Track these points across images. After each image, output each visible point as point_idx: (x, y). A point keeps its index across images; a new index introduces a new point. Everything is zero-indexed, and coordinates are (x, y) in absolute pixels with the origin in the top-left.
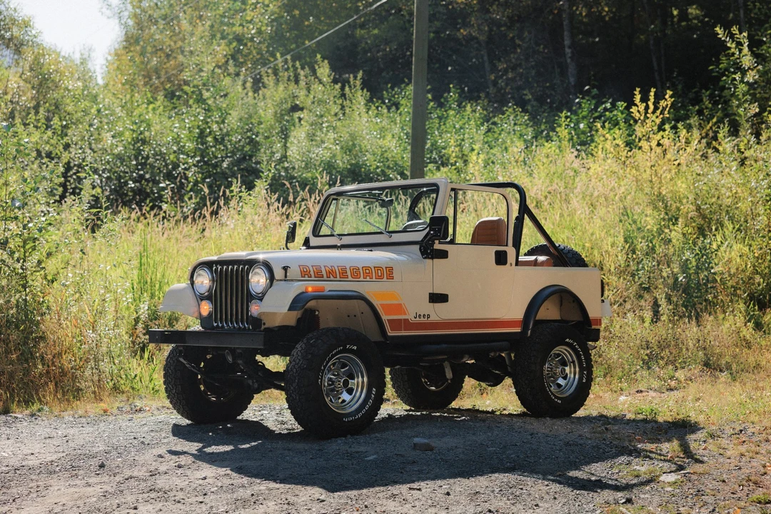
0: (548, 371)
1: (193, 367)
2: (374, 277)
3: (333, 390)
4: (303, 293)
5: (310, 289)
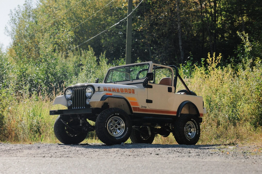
0: (185, 130)
1: (65, 122)
4: (105, 95)
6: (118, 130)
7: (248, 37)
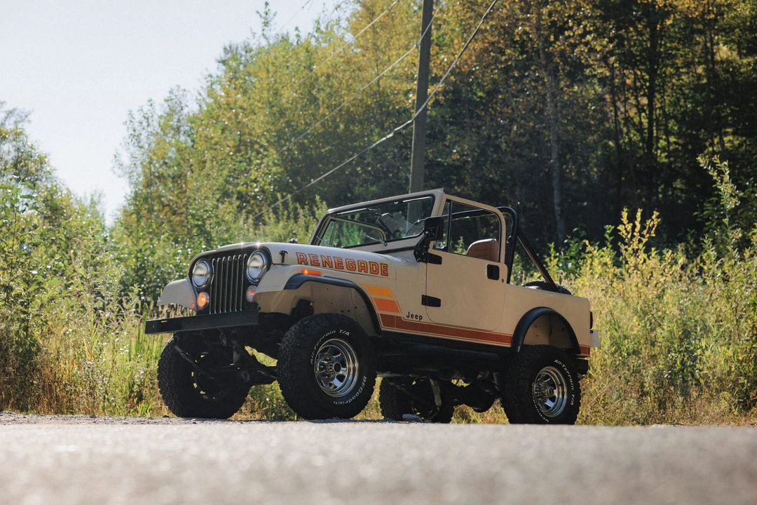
0: (536, 391)
1: (188, 357)
2: (369, 271)
3: (324, 375)
4: (300, 274)
5: (306, 272)
6: (336, 379)
7: (728, 172)
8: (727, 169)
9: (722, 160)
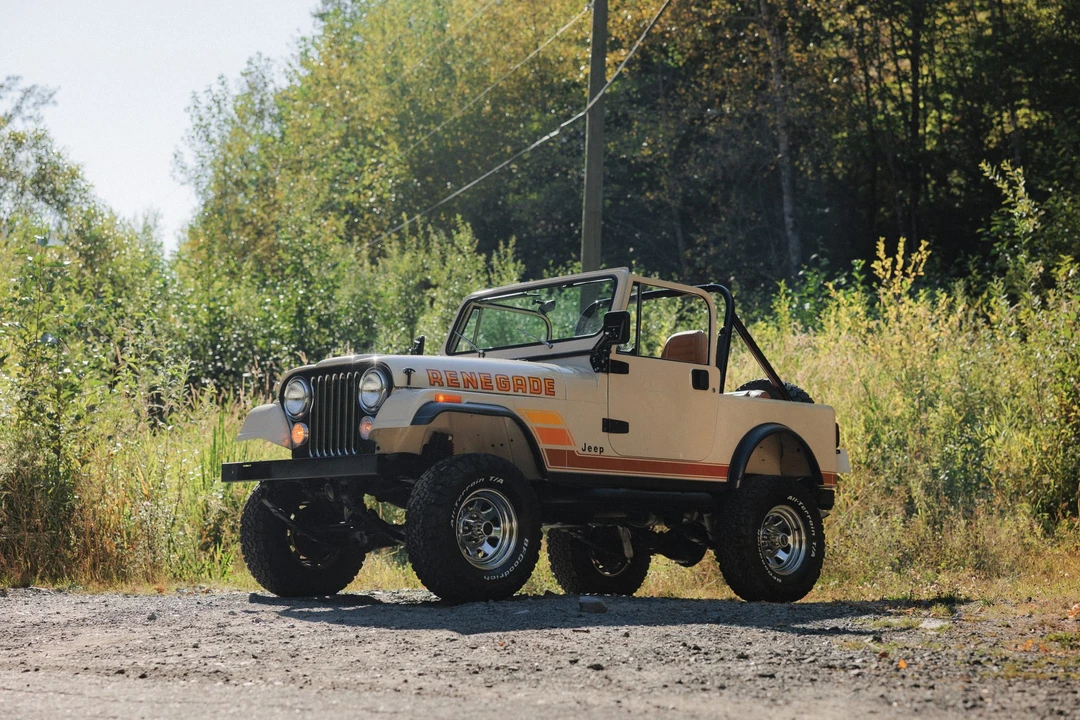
0: (763, 539)
1: (280, 512)
2: (528, 390)
3: (470, 539)
4: (432, 402)
5: (441, 398)
6: (486, 544)
7: (1023, 183)
8: (1021, 179)
9: (1015, 166)
